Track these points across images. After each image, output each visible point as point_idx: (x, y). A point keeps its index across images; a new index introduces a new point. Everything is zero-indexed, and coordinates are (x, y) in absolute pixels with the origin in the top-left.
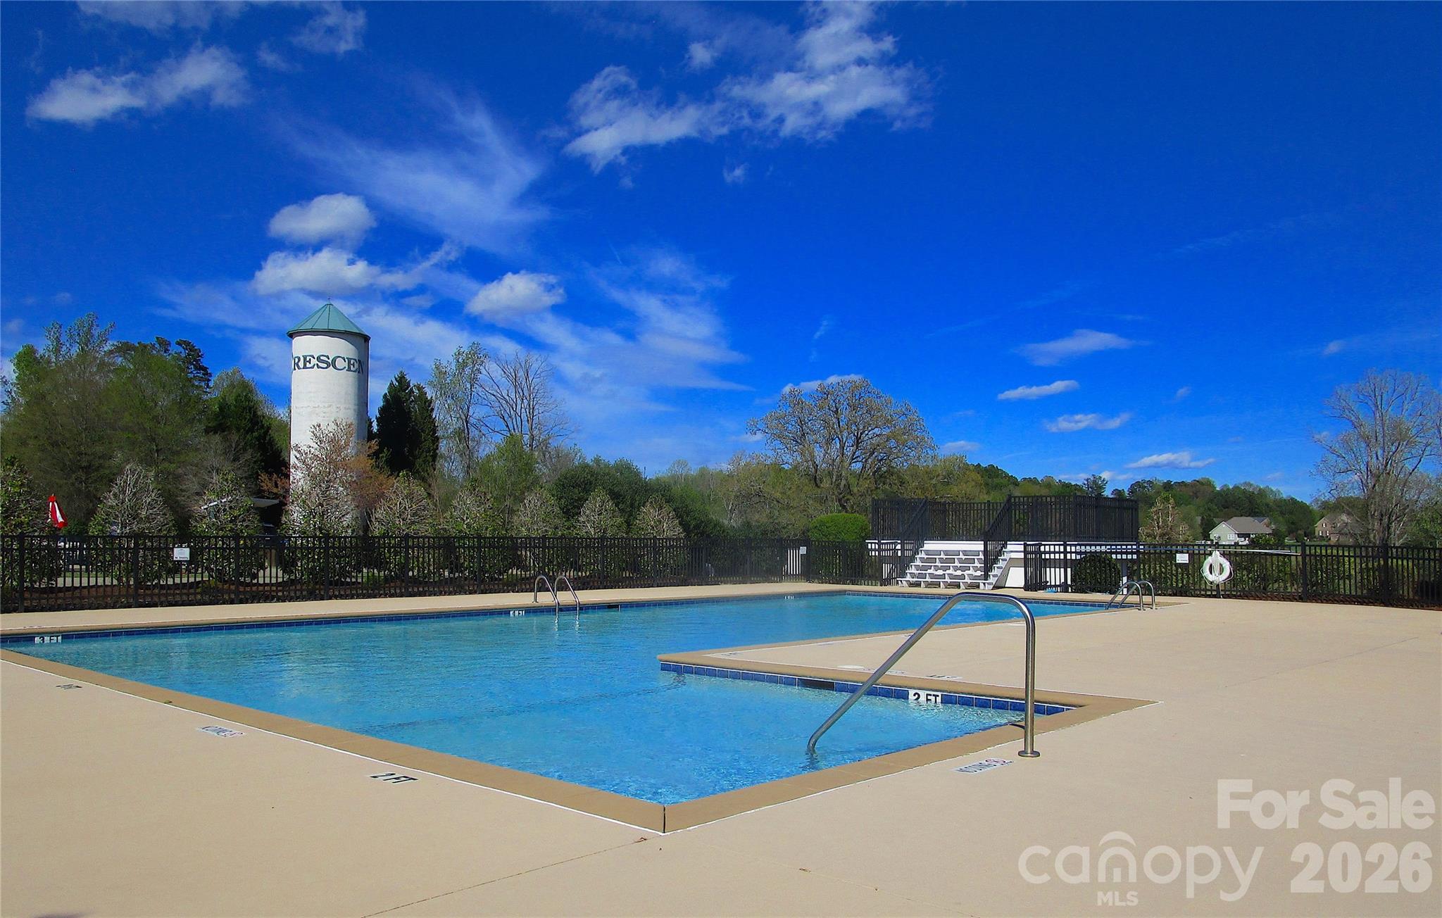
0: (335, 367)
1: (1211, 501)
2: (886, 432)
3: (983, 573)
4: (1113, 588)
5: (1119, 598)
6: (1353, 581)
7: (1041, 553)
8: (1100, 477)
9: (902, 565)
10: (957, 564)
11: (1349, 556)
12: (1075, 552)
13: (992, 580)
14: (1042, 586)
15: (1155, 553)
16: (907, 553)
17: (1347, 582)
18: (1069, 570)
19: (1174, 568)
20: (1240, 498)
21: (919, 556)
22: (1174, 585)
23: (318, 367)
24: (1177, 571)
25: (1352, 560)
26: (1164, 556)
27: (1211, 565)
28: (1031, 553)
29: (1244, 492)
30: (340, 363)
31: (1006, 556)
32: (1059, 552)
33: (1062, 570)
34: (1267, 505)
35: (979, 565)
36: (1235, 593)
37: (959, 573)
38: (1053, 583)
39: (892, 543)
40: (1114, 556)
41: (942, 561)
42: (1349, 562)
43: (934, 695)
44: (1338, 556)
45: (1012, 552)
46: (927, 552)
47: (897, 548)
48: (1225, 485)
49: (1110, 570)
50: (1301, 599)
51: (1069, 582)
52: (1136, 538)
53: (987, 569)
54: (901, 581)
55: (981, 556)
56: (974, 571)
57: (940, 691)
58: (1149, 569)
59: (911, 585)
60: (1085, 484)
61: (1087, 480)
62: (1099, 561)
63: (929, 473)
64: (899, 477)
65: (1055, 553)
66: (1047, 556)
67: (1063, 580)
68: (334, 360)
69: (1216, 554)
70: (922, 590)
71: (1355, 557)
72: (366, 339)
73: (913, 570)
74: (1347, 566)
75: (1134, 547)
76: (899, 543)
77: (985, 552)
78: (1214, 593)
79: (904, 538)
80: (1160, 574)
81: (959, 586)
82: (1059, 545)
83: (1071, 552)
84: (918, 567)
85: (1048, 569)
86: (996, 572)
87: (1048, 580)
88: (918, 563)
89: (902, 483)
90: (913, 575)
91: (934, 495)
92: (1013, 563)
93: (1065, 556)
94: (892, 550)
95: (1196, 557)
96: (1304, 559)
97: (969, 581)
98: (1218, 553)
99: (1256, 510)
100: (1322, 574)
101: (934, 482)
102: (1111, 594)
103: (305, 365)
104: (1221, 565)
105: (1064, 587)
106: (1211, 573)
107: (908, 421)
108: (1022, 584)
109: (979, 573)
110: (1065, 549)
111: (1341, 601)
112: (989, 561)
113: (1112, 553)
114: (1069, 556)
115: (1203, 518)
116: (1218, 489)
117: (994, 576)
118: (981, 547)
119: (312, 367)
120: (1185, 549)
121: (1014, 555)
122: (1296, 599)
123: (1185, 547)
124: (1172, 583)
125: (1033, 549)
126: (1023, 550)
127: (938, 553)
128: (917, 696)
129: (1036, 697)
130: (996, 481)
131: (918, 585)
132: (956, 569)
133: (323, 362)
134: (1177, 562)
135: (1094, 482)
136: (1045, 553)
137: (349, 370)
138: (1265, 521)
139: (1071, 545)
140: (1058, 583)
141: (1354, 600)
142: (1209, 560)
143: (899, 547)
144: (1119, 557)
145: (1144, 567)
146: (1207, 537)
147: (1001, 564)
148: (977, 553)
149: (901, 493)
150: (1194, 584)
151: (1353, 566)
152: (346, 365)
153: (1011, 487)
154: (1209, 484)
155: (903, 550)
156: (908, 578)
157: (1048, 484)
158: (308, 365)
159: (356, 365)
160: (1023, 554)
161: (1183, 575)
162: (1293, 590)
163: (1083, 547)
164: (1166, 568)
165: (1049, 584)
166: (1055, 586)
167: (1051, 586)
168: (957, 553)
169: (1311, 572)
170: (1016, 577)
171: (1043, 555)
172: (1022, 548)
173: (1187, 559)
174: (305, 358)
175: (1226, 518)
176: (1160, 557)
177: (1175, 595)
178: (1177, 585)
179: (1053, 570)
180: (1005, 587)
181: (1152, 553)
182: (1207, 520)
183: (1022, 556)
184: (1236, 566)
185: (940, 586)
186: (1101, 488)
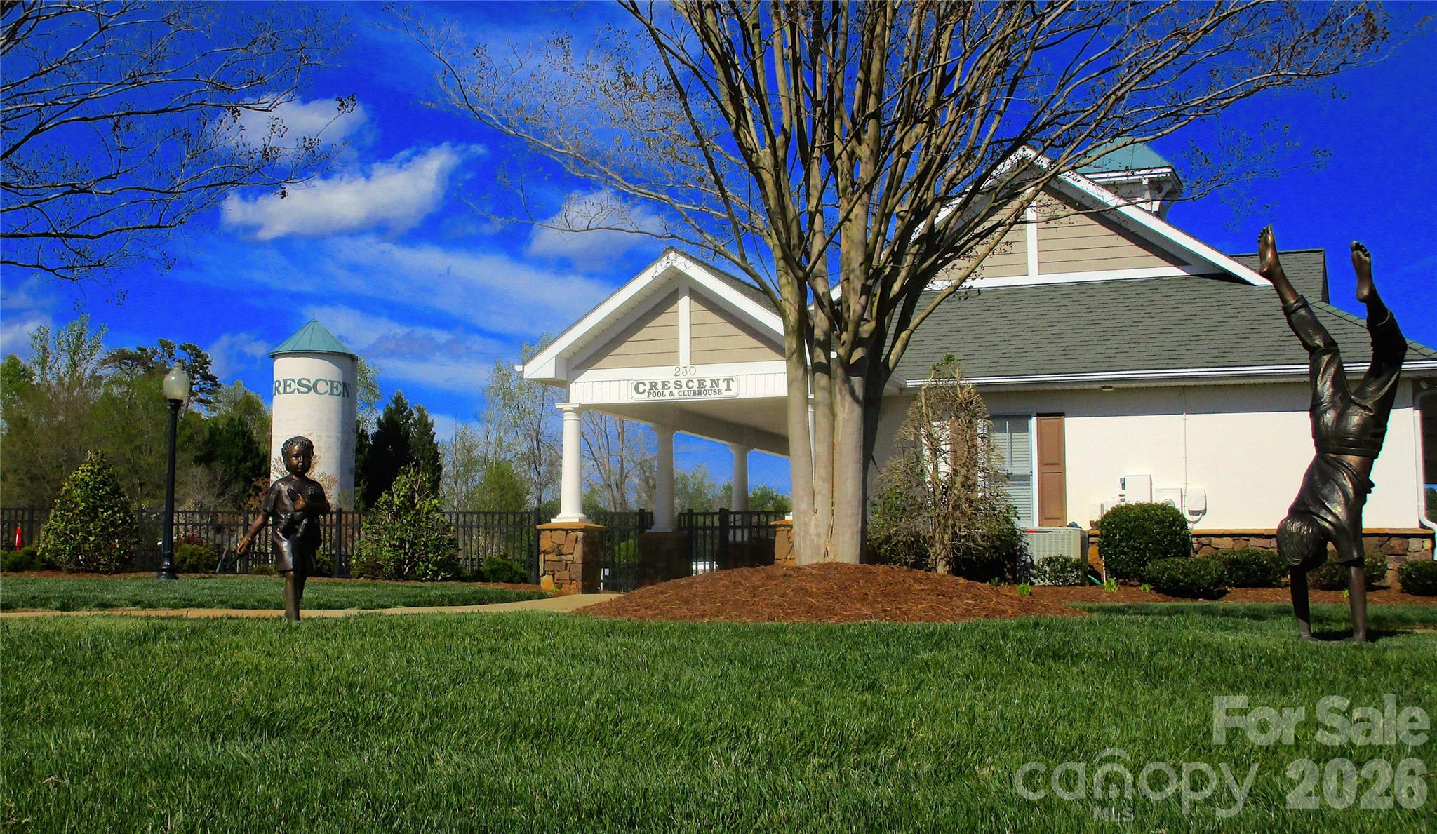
0: (316, 391)
23: (299, 391)
30: (322, 387)
68: (315, 385)
72: (353, 359)
103: (285, 389)
119: (293, 392)
133: (304, 386)
137: (332, 393)
152: (329, 388)
158: (288, 390)
159: (340, 388)
174: (285, 381)
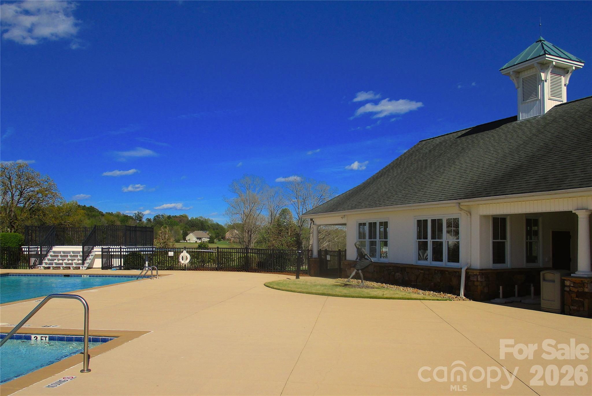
1: (187, 224)
2: (37, 189)
3: (82, 262)
4: (141, 267)
5: (144, 272)
6: (235, 262)
7: (110, 252)
8: (141, 213)
9: (41, 258)
10: (69, 258)
11: (234, 252)
12: (125, 252)
13: (86, 265)
14: (110, 267)
15: (160, 252)
16: (43, 253)
17: (233, 262)
18: (122, 259)
19: (168, 258)
20: (198, 223)
21: (50, 254)
22: (168, 265)
24: (169, 259)
25: (235, 253)
26: (163, 253)
27: (182, 257)
28: (105, 252)
29: (200, 220)
31: (93, 254)
32: (118, 252)
33: (119, 259)
34: (208, 226)
35: (80, 258)
36: (192, 268)
37: (70, 262)
38: (115, 266)
39: (36, 248)
40: (142, 253)
41: (61, 256)
42: (234, 254)
43: (45, 337)
44: (230, 252)
45: (96, 251)
46: (54, 252)
47: (38, 250)
48: (193, 217)
49: (141, 259)
50: (217, 269)
51: (122, 265)
52: (152, 244)
53: (84, 259)
54: (40, 267)
55: (81, 254)
56: (78, 261)
57: (48, 335)
58: (157, 259)
59: (45, 268)
60: (134, 216)
61: (135, 214)
62: (136, 255)
63: (60, 209)
64: (43, 212)
65: (116, 252)
66: (113, 253)
67: (119, 264)
69: (185, 252)
70: (51, 271)
71: (236, 253)
73: (46, 261)
74: (233, 256)
75: (151, 249)
76: (39, 248)
77: (83, 252)
78: (184, 268)
79: (41, 245)
80: (162, 261)
81: (70, 268)
82: (118, 248)
83: (123, 252)
84: (49, 260)
85: (113, 259)
86: (88, 261)
87: (113, 264)
88: (49, 257)
89: (44, 215)
90: (46, 264)
91: (61, 221)
92: (96, 256)
93: (121, 253)
94: (36, 251)
95: (177, 253)
96: (218, 253)
97: (75, 266)
98: (185, 251)
99: (204, 228)
100: (224, 260)
101: (61, 214)
102: (141, 270)
104: (186, 256)
105: (120, 268)
106: (183, 260)
107: (48, 185)
108: (101, 266)
109: (80, 262)
110: (121, 250)
111: (231, 270)
112: (85, 256)
113: (141, 251)
114: (122, 253)
115: (183, 231)
116: (190, 219)
117: (87, 263)
118: (81, 250)
120: (172, 250)
121: (97, 253)
122: (215, 270)
123: (173, 249)
124: (167, 264)
125: (106, 250)
126: (101, 250)
127: (60, 252)
128: (36, 338)
129: (90, 334)
130: (93, 213)
131: (49, 268)
132: (69, 260)
134: (169, 255)
135: (138, 215)
136: (111, 252)
138: (208, 232)
139: (123, 248)
140: (117, 265)
141: (236, 270)
142: (182, 254)
143: (39, 249)
144: (144, 253)
145: (155, 257)
146: (185, 239)
147: (91, 257)
148: (79, 252)
149: (44, 220)
150: (176, 264)
151: (235, 256)
153: (100, 217)
154: (186, 217)
155: (41, 251)
156: (44, 265)
157: (118, 216)
160: (101, 252)
161: (171, 261)
162: (214, 266)
163: (129, 249)
164: (164, 258)
165: (113, 266)
166: (116, 267)
167: (114, 267)
168: (69, 252)
169: (220, 259)
170: (98, 263)
171: (111, 253)
172: (100, 250)
173: (173, 254)
175: (193, 231)
176: (162, 253)
177: (168, 269)
178: (169, 265)
179: (115, 259)
180: (92, 268)
181: (158, 252)
182: (185, 232)
183: (100, 253)
184: (192, 257)
185: (60, 268)
186: (141, 217)
